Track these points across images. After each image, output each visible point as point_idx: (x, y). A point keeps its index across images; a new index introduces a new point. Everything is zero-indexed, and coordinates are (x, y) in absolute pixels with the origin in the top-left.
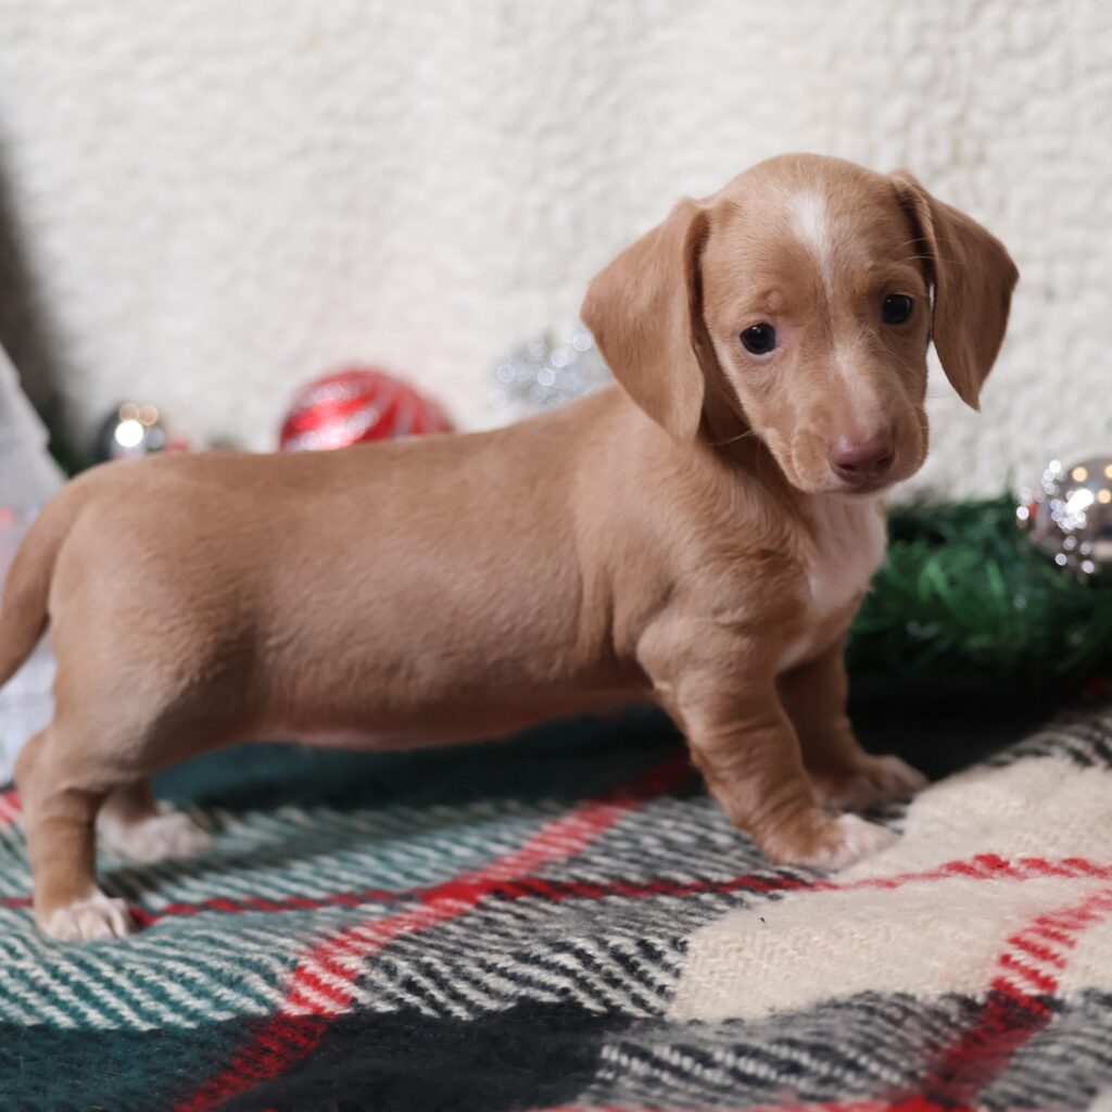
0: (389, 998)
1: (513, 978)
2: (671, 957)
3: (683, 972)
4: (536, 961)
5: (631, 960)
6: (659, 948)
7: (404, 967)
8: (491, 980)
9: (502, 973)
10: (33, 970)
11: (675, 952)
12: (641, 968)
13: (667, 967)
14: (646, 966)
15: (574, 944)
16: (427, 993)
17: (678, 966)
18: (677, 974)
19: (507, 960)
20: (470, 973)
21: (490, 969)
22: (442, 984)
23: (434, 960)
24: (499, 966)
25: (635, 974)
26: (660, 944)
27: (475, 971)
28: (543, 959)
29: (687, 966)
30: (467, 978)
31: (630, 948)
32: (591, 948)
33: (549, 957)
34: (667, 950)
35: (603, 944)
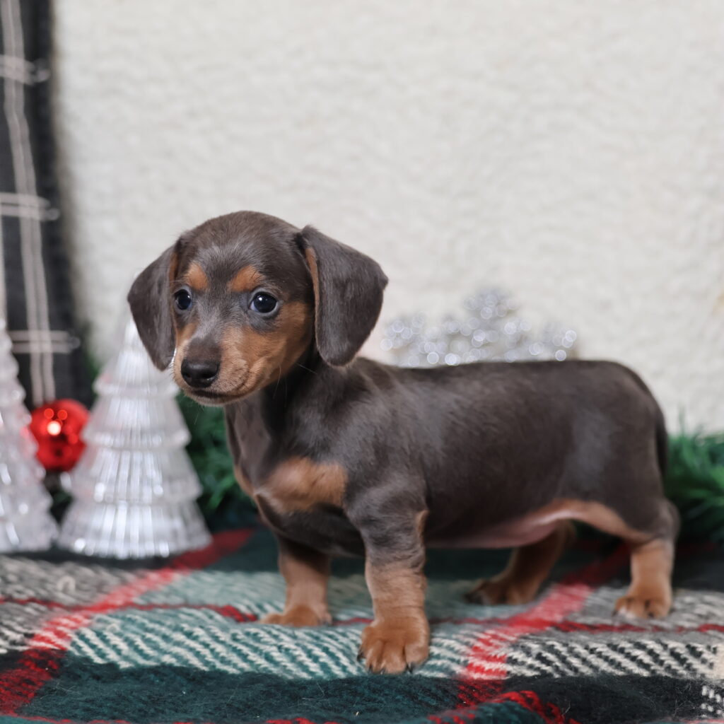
0: (531, 667)
1: (606, 659)
2: (707, 655)
3: (715, 665)
4: (622, 651)
5: (682, 657)
6: (700, 650)
7: (535, 647)
8: (592, 659)
9: (600, 655)
10: (295, 650)
11: (710, 653)
12: (688, 662)
13: (704, 661)
14: (691, 660)
15: (647, 645)
16: (554, 664)
17: (711, 661)
18: (711, 666)
19: (603, 647)
20: (580, 653)
21: (592, 651)
22: (563, 659)
23: (555, 643)
24: (598, 650)
25: (685, 666)
26: (700, 648)
27: (583, 652)
28: (627, 651)
29: (718, 661)
30: (577, 656)
31: (681, 649)
32: (658, 648)
33: (631, 651)
34: (705, 651)
35: (665, 647)
